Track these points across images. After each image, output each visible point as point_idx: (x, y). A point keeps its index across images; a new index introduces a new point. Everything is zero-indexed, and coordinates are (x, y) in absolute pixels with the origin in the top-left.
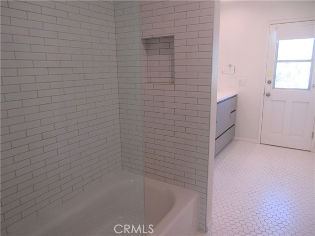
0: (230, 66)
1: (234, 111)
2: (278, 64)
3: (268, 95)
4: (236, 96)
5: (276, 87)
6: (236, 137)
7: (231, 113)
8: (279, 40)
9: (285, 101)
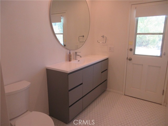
0: (103, 37)
1: (106, 70)
2: (138, 36)
3: (130, 59)
4: (107, 59)
5: (136, 53)
6: (108, 89)
7: (102, 72)
8: (138, 17)
9: (143, 65)
